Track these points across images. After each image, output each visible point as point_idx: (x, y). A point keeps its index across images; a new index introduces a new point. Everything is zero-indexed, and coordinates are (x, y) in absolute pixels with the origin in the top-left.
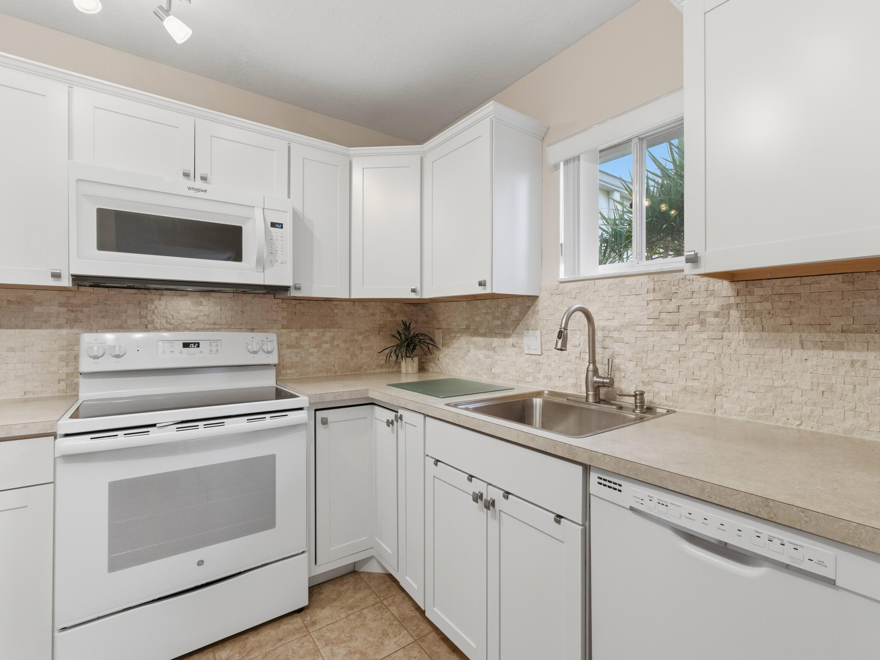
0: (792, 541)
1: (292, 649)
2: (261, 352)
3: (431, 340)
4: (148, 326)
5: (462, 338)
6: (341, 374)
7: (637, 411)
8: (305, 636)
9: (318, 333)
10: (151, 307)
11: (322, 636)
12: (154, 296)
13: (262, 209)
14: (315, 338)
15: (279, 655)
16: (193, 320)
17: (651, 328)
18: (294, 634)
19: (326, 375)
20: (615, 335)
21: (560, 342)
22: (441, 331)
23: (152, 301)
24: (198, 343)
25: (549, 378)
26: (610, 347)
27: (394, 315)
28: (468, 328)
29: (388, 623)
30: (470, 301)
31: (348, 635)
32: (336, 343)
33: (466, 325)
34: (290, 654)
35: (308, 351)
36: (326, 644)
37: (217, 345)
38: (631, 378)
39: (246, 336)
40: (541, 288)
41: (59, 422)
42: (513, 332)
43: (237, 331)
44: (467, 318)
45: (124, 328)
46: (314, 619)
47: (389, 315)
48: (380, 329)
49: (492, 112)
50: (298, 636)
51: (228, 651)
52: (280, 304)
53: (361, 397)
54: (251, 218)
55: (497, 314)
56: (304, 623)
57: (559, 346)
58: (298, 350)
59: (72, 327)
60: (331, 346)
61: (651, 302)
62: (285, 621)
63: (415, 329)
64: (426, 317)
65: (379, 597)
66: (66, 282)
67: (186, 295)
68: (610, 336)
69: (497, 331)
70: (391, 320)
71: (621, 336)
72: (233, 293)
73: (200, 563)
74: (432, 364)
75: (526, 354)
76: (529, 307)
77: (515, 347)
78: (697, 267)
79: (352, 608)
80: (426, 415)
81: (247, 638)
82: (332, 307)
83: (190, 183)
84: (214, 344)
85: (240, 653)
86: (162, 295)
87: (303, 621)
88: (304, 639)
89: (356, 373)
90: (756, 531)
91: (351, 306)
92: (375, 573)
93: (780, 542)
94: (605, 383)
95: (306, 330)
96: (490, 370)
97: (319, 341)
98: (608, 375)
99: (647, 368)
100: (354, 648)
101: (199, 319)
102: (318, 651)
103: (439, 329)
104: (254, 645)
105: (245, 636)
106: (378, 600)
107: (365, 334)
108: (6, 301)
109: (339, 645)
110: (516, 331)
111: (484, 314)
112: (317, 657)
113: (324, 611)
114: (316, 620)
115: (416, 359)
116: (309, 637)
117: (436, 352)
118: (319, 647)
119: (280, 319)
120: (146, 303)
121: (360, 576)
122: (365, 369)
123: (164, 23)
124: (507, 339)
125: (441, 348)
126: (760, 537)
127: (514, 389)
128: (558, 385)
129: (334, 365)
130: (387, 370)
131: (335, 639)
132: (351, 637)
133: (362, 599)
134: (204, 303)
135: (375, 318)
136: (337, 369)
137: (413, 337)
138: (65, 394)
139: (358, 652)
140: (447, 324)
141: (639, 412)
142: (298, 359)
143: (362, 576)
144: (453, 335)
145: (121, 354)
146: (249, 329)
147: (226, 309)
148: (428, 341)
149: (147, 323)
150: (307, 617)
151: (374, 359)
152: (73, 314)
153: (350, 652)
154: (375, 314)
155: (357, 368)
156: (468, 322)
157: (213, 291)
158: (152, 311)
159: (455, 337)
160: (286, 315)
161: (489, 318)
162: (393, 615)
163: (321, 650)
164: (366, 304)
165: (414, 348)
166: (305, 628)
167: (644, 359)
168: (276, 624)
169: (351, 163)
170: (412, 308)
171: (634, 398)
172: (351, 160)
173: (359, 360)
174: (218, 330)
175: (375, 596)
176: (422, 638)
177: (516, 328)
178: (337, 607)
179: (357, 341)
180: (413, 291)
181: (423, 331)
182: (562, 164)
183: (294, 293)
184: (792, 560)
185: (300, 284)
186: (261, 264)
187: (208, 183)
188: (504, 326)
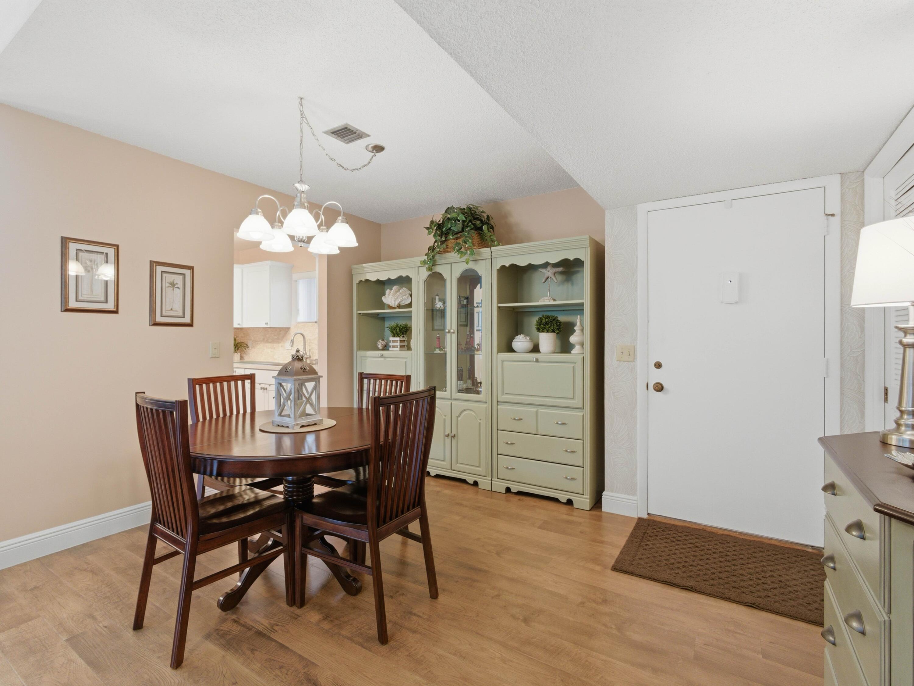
3: (247, 345)
5: (261, 344)
21: (291, 344)
28: (264, 339)
40: (291, 325)
44: (263, 337)
55: (276, 334)
57: (291, 345)
63: (239, 340)
69: (276, 341)
76: (287, 331)
103: (251, 340)
115: (239, 354)
117: (249, 350)
137: (237, 344)
140: (253, 338)
148: (245, 346)
159: (257, 343)
165: (238, 349)
180: (239, 324)
181: (242, 341)
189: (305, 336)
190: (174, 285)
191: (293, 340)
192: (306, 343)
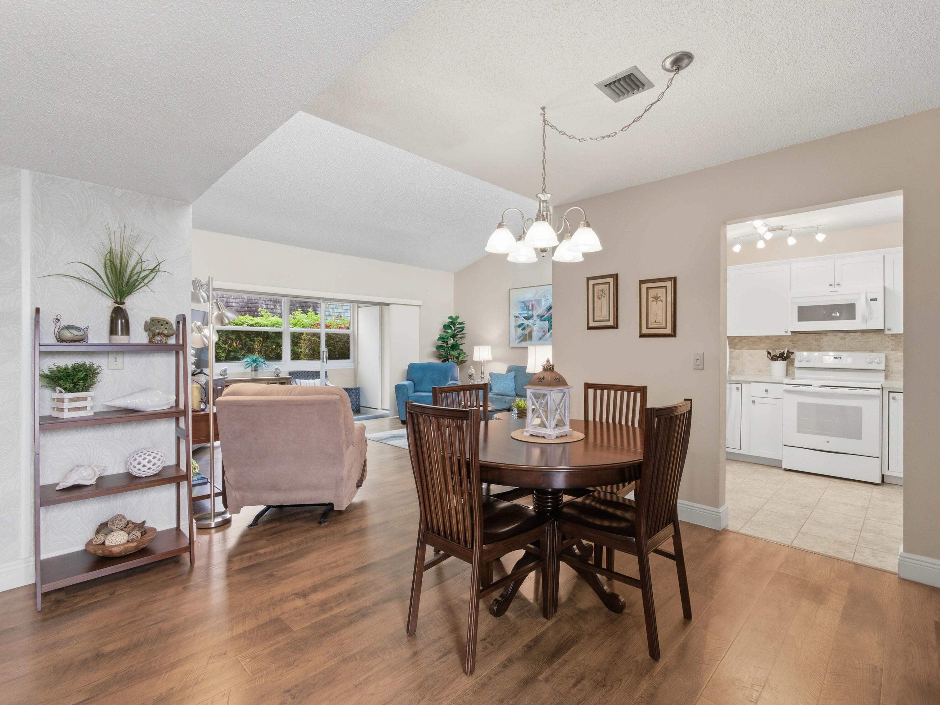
2: (874, 363)
10: (822, 341)
13: (865, 294)
24: (841, 358)
39: (867, 354)
41: (784, 380)
54: (860, 299)
66: (789, 334)
73: (828, 442)
83: (831, 289)
86: (827, 336)
105: (846, 480)
108: (774, 340)
113: (888, 489)
119: (890, 345)
120: (820, 340)
134: (846, 339)
145: (809, 360)
146: (869, 351)
149: (820, 348)
150: (879, 488)
152: (794, 344)
160: (894, 343)
168: (861, 483)
174: (852, 351)
183: (887, 332)
185: (890, 327)
186: (865, 320)
187: (841, 286)
190: (658, 298)
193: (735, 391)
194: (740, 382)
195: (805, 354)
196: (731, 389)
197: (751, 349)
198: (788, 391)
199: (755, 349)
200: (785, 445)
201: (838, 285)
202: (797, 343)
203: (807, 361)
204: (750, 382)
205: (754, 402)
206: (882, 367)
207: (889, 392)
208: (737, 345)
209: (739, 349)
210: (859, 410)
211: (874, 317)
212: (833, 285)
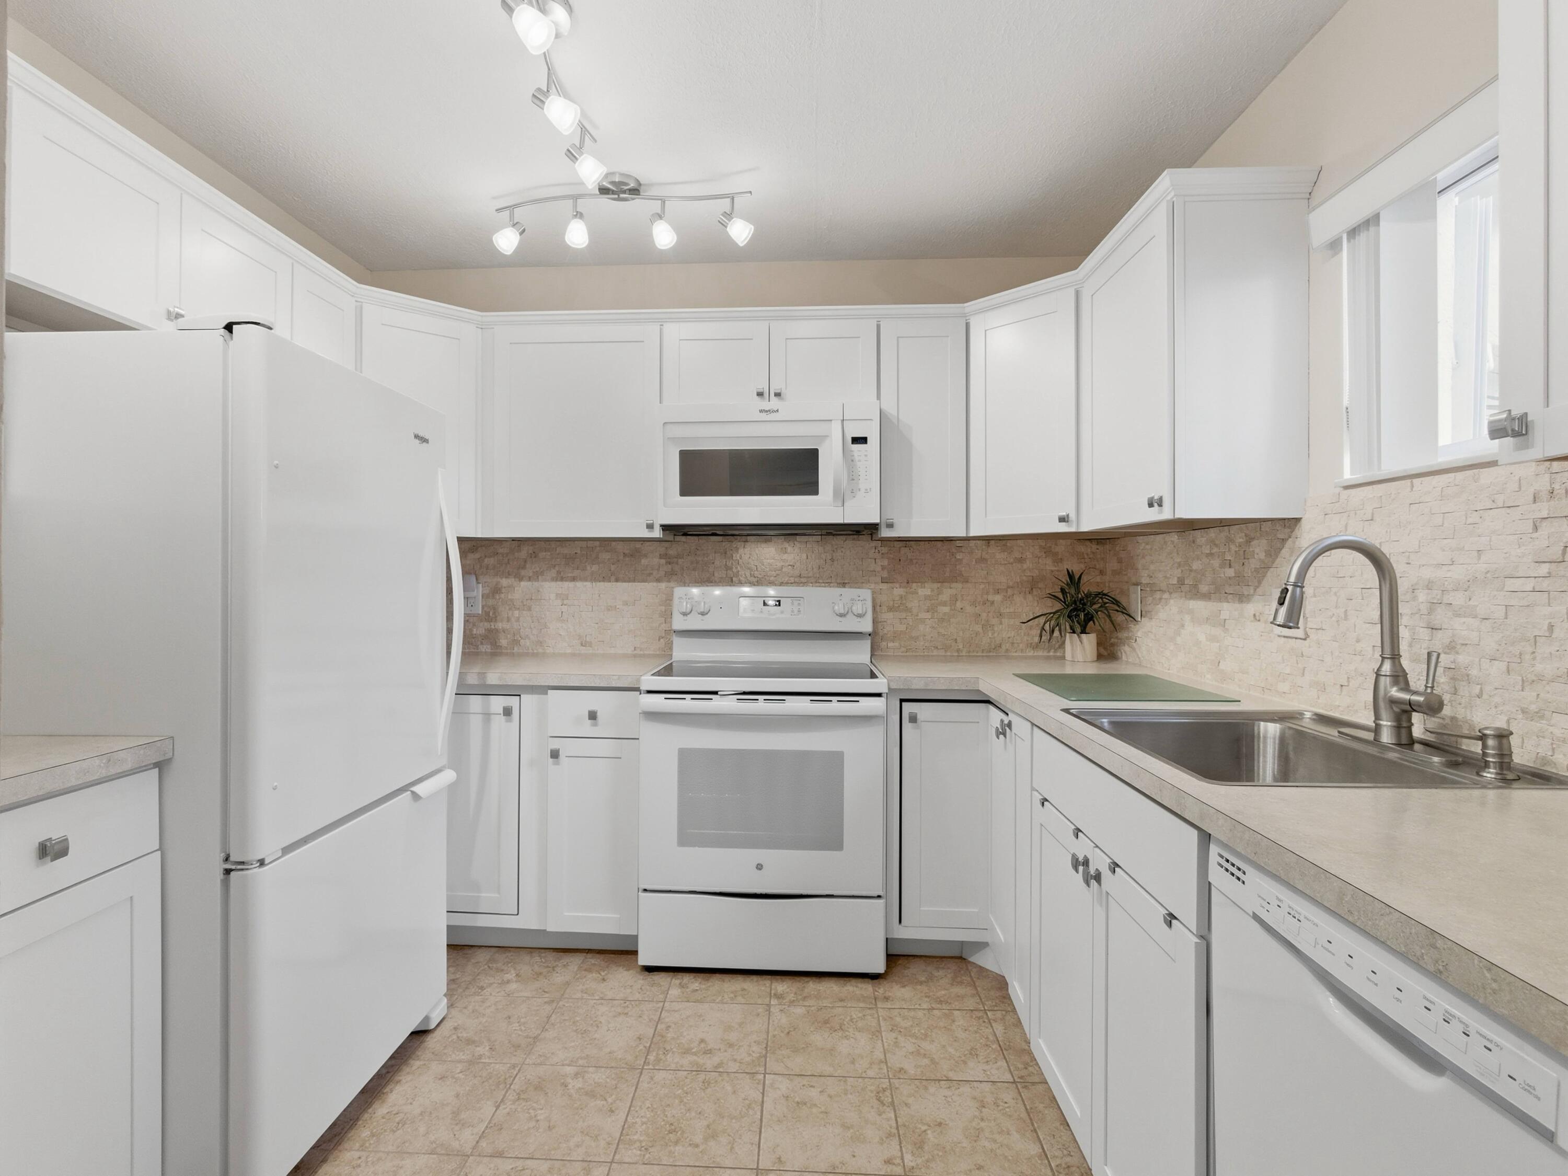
0: (1484, 1031)
1: (851, 1016)
2: (850, 616)
3: (1117, 603)
4: (734, 579)
5: (1172, 601)
6: (967, 654)
7: (1485, 774)
8: (870, 1008)
9: (932, 590)
10: (736, 556)
11: (891, 1018)
12: (739, 543)
13: (840, 422)
14: (927, 598)
15: (835, 1016)
16: (777, 572)
17: (1545, 584)
18: (859, 1000)
19: (943, 654)
20: (1458, 599)
21: (1283, 610)
22: (1139, 587)
23: (737, 549)
24: (781, 601)
25: (1323, 688)
26: (1444, 626)
27: (1058, 560)
28: (1181, 582)
29: (983, 1041)
30: (1184, 532)
31: (923, 1031)
32: (959, 605)
33: (1178, 578)
34: (847, 1020)
35: (917, 615)
36: (892, 1029)
37: (799, 604)
38: (1497, 699)
39: (834, 592)
40: (1305, 502)
41: (643, 678)
42: (1255, 590)
43: (825, 587)
44: (1179, 565)
45: (712, 582)
46: (888, 994)
47: (1049, 561)
48: (1032, 585)
49: (1169, 189)
50: (862, 1005)
51: (785, 987)
52: (880, 549)
53: (967, 688)
54: (828, 436)
55: (1228, 557)
56: (874, 994)
57: (1281, 619)
58: (904, 615)
59: (669, 581)
60: (951, 610)
61: (1544, 524)
62: (854, 981)
63: (1090, 584)
64: (1118, 563)
65: (983, 1004)
66: (657, 533)
67: (770, 541)
68: (1445, 601)
69: (1229, 590)
70: (1053, 568)
71: (1471, 603)
72: (821, 535)
73: (759, 867)
74: (1126, 648)
75: (1279, 636)
76: (1284, 541)
77: (1259, 621)
78: (1526, 446)
79: (941, 1002)
80: (1033, 724)
81: (808, 982)
82: (954, 550)
83: (765, 405)
84: (796, 603)
85: (795, 994)
86: (746, 541)
87: (875, 991)
88: (869, 1012)
89: (991, 654)
90: (1425, 998)
91: (984, 547)
92: (991, 971)
93: (1461, 1028)
94: (1414, 705)
95: (914, 585)
96: (1217, 664)
97: (933, 601)
98: (1426, 687)
99: (1534, 678)
100: (925, 1050)
101: (783, 570)
102: (880, 1032)
103: (1137, 584)
104: (813, 993)
105: (806, 979)
106: (981, 1007)
107: (1007, 592)
108: (622, 554)
109: (908, 1038)
110: (1259, 591)
111: (1208, 555)
112: (876, 1038)
113: (903, 990)
114: (889, 997)
115: (1093, 637)
116: (874, 1012)
117: (1132, 626)
118: (883, 1029)
119: (879, 569)
120: (731, 552)
121: (967, 966)
122: (1007, 650)
123: (728, 229)
124: (1244, 605)
125: (1140, 620)
126: (1430, 1010)
127: (1240, 701)
128: (1337, 703)
129: (956, 639)
130: (1045, 654)
131: (906, 1028)
132: (926, 1035)
133: (958, 996)
134: (789, 549)
135: (1025, 566)
136: (961, 647)
137: (1084, 598)
138: (663, 653)
139: (929, 1057)
140: (1148, 576)
141: (1493, 776)
142: (902, 628)
143: (970, 968)
144: (1158, 595)
145: (706, 611)
146: (840, 583)
147: (813, 556)
149: (732, 576)
150: (879, 988)
151: (1022, 634)
152: (670, 566)
153: (918, 1053)
154: (1025, 559)
155: (993, 647)
156: (1182, 571)
157: (796, 534)
158: (737, 561)
159: (1161, 599)
160: (886, 564)
161: (1216, 563)
162: (995, 1035)
163: (883, 1034)
164: (1009, 543)
166: (874, 1001)
167: (1527, 657)
168: (841, 981)
169: (968, 326)
170: (1094, 546)
171: (1480, 743)
172: (968, 321)
173: (996, 635)
174: (804, 584)
175: (979, 1000)
176: (1028, 1084)
177: (1260, 582)
178: (922, 992)
179: (993, 603)
180: (1062, 519)
181: (1103, 588)
182: (1345, 237)
183: (885, 533)
184: (1479, 1070)
185: (892, 519)
186: (840, 497)
187: (782, 399)
188: (1239, 579)
189: (1399, 567)
191: (1299, 584)
192: (1403, 609)
193: (499, 721)
194: (515, 692)
195: (695, 591)
196: (489, 714)
197: (562, 579)
198: (652, 716)
199: (574, 579)
200: (645, 890)
201: (778, 395)
202: (677, 563)
203: (703, 614)
204: (542, 690)
205: (555, 754)
206: (866, 626)
207: (902, 701)
208: (524, 567)
209: (530, 579)
210: (835, 760)
211: (859, 490)
212: (766, 395)
